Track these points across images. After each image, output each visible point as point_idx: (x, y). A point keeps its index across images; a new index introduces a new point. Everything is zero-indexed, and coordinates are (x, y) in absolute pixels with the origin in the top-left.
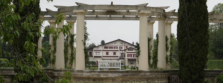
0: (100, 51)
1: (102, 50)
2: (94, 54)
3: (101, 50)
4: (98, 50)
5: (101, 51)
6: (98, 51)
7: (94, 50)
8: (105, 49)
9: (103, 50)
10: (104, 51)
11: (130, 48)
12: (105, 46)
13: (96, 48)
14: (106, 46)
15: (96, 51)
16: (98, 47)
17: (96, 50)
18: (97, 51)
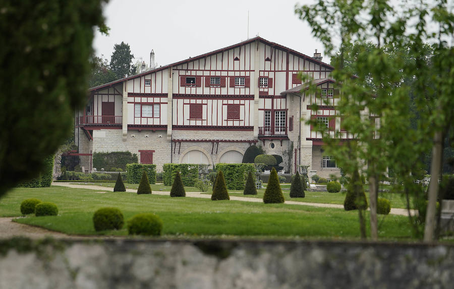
0: (157, 100)
1: (170, 96)
2: (129, 114)
3: (166, 95)
4: (148, 91)
5: (163, 100)
6: (150, 100)
7: (130, 95)
8: (182, 91)
9: (175, 96)
10: (181, 101)
11: (325, 86)
12: (183, 73)
13: (137, 82)
14: (189, 73)
15: (138, 100)
16: (148, 78)
17: (137, 91)
18: (144, 100)
